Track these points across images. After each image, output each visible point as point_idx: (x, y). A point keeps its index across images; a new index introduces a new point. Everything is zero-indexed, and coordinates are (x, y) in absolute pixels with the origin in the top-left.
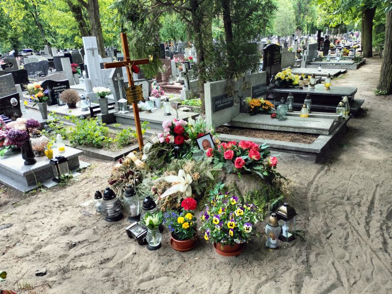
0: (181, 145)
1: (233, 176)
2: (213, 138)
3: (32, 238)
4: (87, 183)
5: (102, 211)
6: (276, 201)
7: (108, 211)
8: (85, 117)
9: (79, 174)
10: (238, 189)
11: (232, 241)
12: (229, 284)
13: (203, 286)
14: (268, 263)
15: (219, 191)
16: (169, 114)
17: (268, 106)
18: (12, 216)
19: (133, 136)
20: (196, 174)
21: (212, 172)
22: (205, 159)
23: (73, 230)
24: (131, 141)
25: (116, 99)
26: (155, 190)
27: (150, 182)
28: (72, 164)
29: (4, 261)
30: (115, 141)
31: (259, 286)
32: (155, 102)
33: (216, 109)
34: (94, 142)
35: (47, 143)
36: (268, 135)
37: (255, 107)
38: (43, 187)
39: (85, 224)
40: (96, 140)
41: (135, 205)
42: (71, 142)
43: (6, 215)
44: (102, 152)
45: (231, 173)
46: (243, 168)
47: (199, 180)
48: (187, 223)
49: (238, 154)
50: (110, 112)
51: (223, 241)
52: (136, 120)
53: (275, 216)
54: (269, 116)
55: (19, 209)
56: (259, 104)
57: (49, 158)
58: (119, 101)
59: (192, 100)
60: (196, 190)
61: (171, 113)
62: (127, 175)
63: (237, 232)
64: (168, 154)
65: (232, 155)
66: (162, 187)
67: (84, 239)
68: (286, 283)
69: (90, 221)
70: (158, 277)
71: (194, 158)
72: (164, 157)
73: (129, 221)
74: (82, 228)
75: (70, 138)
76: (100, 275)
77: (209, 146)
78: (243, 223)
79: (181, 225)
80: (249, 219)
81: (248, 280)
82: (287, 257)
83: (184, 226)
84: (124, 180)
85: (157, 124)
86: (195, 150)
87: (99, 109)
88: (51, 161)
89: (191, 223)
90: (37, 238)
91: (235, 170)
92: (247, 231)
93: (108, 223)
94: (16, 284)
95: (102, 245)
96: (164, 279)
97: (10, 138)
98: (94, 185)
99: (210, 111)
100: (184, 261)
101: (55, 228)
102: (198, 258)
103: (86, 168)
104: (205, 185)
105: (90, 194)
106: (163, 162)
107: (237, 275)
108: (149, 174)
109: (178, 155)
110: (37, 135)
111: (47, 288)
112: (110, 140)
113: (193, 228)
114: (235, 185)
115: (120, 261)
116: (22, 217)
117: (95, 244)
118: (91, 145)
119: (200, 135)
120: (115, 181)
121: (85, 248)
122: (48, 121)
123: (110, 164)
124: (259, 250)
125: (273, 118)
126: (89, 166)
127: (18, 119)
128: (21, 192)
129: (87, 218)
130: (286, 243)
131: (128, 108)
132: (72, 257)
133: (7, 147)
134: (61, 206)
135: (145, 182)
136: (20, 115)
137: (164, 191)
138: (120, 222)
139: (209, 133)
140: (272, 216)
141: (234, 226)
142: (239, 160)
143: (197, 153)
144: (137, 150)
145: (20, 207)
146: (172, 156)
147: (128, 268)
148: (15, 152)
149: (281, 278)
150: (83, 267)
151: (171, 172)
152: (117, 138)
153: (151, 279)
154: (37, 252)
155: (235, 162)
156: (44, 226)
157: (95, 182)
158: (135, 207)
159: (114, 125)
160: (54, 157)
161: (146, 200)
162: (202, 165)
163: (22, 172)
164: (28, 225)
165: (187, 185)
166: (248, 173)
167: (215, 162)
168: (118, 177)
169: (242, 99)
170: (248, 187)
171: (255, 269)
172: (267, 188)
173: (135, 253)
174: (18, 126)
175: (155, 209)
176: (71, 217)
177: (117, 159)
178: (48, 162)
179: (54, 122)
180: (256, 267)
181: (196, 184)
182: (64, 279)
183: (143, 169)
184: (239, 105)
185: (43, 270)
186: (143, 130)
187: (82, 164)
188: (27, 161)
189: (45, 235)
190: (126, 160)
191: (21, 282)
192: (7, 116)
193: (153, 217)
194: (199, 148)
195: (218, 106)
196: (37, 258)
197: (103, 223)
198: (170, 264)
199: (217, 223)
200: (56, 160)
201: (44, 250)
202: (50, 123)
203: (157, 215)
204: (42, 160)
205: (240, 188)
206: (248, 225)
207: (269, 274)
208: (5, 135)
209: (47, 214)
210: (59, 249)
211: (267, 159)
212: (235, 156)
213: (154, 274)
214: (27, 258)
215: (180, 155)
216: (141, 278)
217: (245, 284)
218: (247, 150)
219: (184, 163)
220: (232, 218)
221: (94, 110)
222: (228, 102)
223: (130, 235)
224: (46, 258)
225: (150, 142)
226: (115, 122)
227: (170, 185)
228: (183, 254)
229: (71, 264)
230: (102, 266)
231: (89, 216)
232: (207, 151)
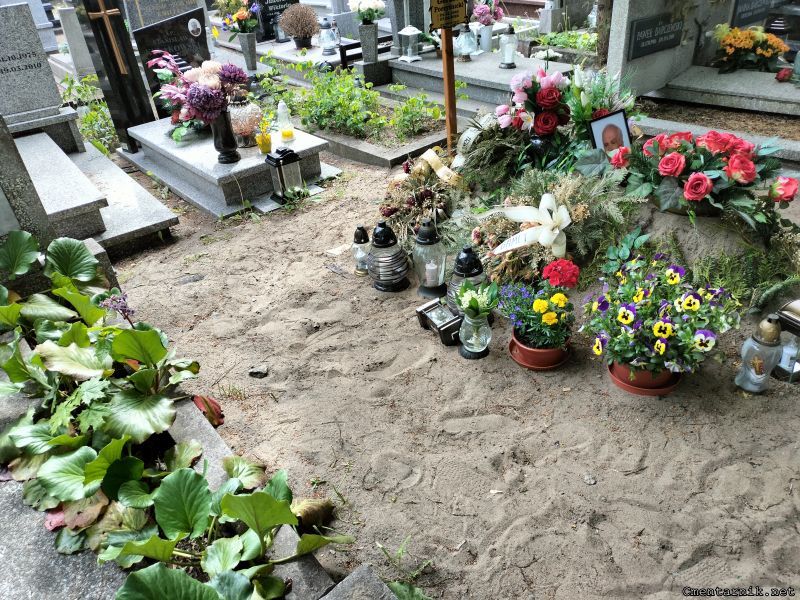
0: (549, 136)
1: (672, 219)
2: (629, 123)
3: (238, 305)
4: (336, 209)
5: (368, 270)
6: (778, 285)
7: (381, 270)
8: (333, 66)
9: (322, 189)
10: (679, 250)
11: (660, 364)
12: (640, 453)
13: (579, 446)
14: (737, 422)
15: (633, 249)
16: (511, 66)
17: (774, 49)
18: (202, 260)
19: (430, 114)
20: (581, 208)
21: (620, 204)
22: (606, 172)
23: (313, 300)
24: (425, 125)
25: (396, 27)
26: (481, 236)
27: (469, 218)
28: (306, 166)
29: (192, 341)
30: (391, 123)
31: (712, 467)
32: (479, 36)
33: (636, 51)
34: (349, 123)
35: (259, 120)
36: (761, 125)
37: (738, 50)
38: (254, 209)
39: (335, 291)
40: (354, 118)
41: (436, 263)
42: (304, 122)
43: (192, 256)
44: (365, 147)
45: (672, 211)
46: (706, 200)
47: (587, 221)
48: (554, 315)
49: (695, 164)
50: (382, 57)
51: (638, 362)
52: (446, 80)
53: (777, 321)
54: (773, 76)
55: (213, 248)
56: (748, 44)
57: (264, 153)
58: (401, 33)
59: (566, 34)
60: (576, 245)
61: (517, 64)
62: (420, 199)
63: (676, 347)
64: (515, 156)
65: (682, 166)
66: (499, 231)
67: (335, 319)
68: (776, 471)
69: (345, 287)
70: (481, 413)
71: (578, 168)
72: (505, 162)
73: (422, 295)
74: (329, 298)
75: (303, 113)
76: (366, 391)
77: (618, 142)
78: (694, 332)
79: (539, 316)
80: (708, 321)
81: (684, 451)
82: (786, 416)
83: (545, 319)
84: (413, 208)
85: (491, 92)
86: (582, 150)
87: (358, 51)
88: (269, 157)
89: (563, 316)
90: (246, 307)
91: (682, 203)
92: (701, 349)
93: (380, 294)
94: (216, 386)
95: (369, 334)
96: (494, 418)
97: (191, 104)
98: (351, 215)
99: (621, 56)
100: (538, 390)
101: (280, 292)
102: (569, 389)
103: (335, 178)
104: (598, 234)
105: (343, 233)
106: (502, 174)
107: (660, 437)
108: (467, 199)
109: (537, 161)
110: (241, 101)
111: (271, 402)
112: (383, 120)
113: (564, 327)
114: (675, 239)
115: (405, 371)
116: (219, 264)
117: (355, 331)
118: (343, 129)
119: (599, 114)
120: (395, 210)
121: (337, 336)
122: (258, 73)
123: (380, 173)
124: (716, 390)
125: (781, 80)
126: (339, 176)
127: (205, 64)
128: (214, 216)
129: (338, 279)
130: (788, 385)
131: (418, 51)
132: (314, 350)
133: (186, 124)
134: (290, 250)
135: (457, 217)
136: (207, 57)
137: (500, 240)
138: (403, 293)
139: (622, 110)
140: (770, 321)
141: (669, 332)
142: (698, 179)
143: (588, 158)
144: (442, 144)
145: (214, 245)
146: (525, 162)
147: (420, 387)
148: (201, 133)
149: (765, 459)
150: (334, 373)
151: (521, 199)
152: (395, 120)
153: (466, 414)
154: (250, 332)
155: (687, 185)
156: (260, 285)
157: (352, 210)
158: (436, 267)
159: (391, 88)
160: (273, 151)
161: (463, 255)
162: (596, 188)
163: (216, 176)
164: (230, 281)
165: (557, 231)
166: (716, 213)
167: (632, 181)
168: (402, 202)
169: (704, 29)
170: (706, 247)
171: (702, 431)
172: (756, 254)
173: (435, 360)
174: (204, 77)
175: (481, 277)
176: (309, 273)
177: (396, 163)
178: (262, 161)
179: (270, 76)
180: (706, 428)
181: (579, 229)
182: (301, 389)
183: (454, 188)
184: (693, 44)
185: (262, 368)
186: (459, 105)
187: (327, 170)
188: (223, 154)
189: (262, 303)
190: (419, 166)
191: (224, 383)
192: (183, 58)
193: (477, 292)
194: (595, 146)
195: (643, 45)
196: (250, 344)
197: (370, 292)
198: (507, 391)
199: (628, 322)
200: (278, 156)
201: (261, 329)
202: (262, 77)
203: (486, 290)
204: (251, 156)
205: (685, 249)
206: (706, 335)
207: (736, 445)
208: (183, 97)
209: (263, 262)
210: (289, 332)
211: (768, 182)
212: (687, 171)
213: (474, 405)
214: (233, 342)
215: (544, 160)
216: (446, 409)
217: (677, 459)
218: (719, 155)
219: (553, 178)
220: (665, 315)
221: (349, 53)
222: (668, 34)
223: (425, 322)
224: (265, 346)
225: (477, 127)
226: (390, 80)
227: (516, 227)
228: (535, 375)
229: (312, 362)
230: (371, 375)
231: (343, 275)
232: (613, 154)
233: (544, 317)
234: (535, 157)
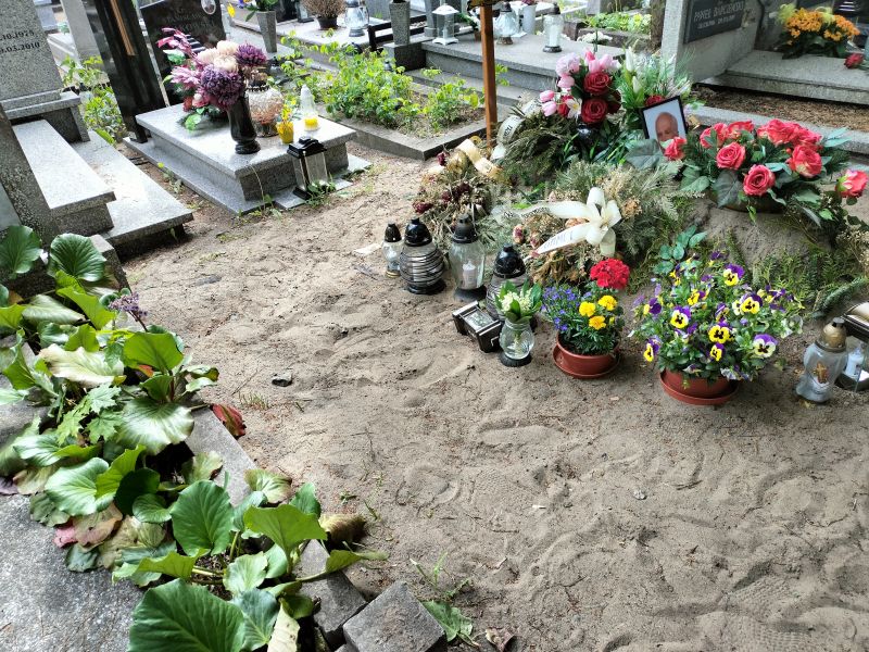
0: (597, 125)
1: (731, 215)
2: (685, 111)
3: (260, 308)
4: (365, 205)
5: (399, 271)
6: (844, 287)
7: (414, 271)
8: (360, 49)
9: (349, 184)
10: (738, 249)
11: (716, 372)
12: (694, 466)
13: (628, 459)
14: (798, 434)
15: (687, 248)
16: (556, 50)
17: (843, 32)
18: (219, 259)
19: (467, 102)
20: (632, 203)
21: (674, 199)
22: (660, 164)
23: (340, 303)
24: (463, 113)
25: (430, 7)
26: (523, 234)
27: (510, 215)
28: (332, 157)
29: (209, 347)
30: (425, 111)
31: (770, 481)
32: (522, 17)
33: (693, 34)
34: (378, 111)
35: (280, 106)
36: (827, 115)
37: (804, 33)
38: (275, 205)
39: (364, 293)
40: (384, 106)
41: (475, 263)
42: (330, 110)
43: (207, 256)
44: (396, 137)
45: (729, 207)
46: (767, 195)
47: (638, 218)
48: (602, 319)
49: (756, 156)
50: (414, 39)
51: (692, 368)
52: (485, 64)
53: (842, 326)
54: (841, 61)
55: (231, 247)
56: (816, 27)
57: (286, 143)
58: (437, 12)
59: (616, 15)
60: (626, 243)
61: (562, 47)
62: (456, 194)
63: (733, 354)
64: (560, 147)
65: (742, 157)
66: (543, 228)
67: (365, 323)
68: (840, 485)
69: (375, 289)
70: (522, 424)
71: (629, 159)
72: (550, 153)
73: (458, 298)
74: (358, 301)
75: (328, 99)
76: (399, 401)
77: (672, 132)
78: (753, 336)
79: (586, 320)
80: (768, 325)
81: (741, 464)
82: (851, 427)
83: (592, 323)
84: (450, 204)
85: (533, 77)
86: (634, 141)
87: (389, 31)
88: (291, 147)
89: (611, 320)
90: (268, 310)
91: (741, 197)
92: (760, 354)
93: (413, 297)
94: (237, 394)
95: (401, 341)
96: (537, 429)
97: (206, 89)
98: (381, 211)
99: (677, 39)
100: (585, 399)
101: (304, 295)
102: (617, 398)
103: (363, 171)
104: (650, 232)
105: (373, 231)
106: (547, 166)
107: (714, 449)
108: (508, 195)
109: (584, 152)
110: (260, 86)
111: (297, 411)
112: (415, 107)
113: (612, 332)
114: (734, 238)
115: (441, 379)
116: (238, 264)
117: (387, 336)
118: (372, 118)
119: (651, 102)
120: (429, 206)
121: (367, 342)
122: (279, 56)
123: (412, 166)
124: (775, 400)
125: (850, 66)
126: (369, 169)
127: (220, 44)
128: (231, 211)
129: (367, 281)
130: (853, 394)
131: (454, 32)
132: (342, 357)
133: (200, 111)
134: (315, 250)
135: (498, 214)
136: (223, 37)
137: (544, 238)
138: (439, 296)
139: (677, 97)
140: (835, 325)
141: (726, 337)
142: (758, 172)
143: (640, 148)
144: (481, 134)
145: (232, 243)
146: (572, 153)
147: (457, 396)
148: (217, 121)
149: (828, 473)
150: (363, 381)
151: (567, 193)
152: (429, 108)
153: (507, 425)
154: (271, 337)
155: (747, 178)
156: (283, 287)
157: (382, 206)
158: (474, 267)
159: (425, 73)
160: (296, 140)
161: (504, 255)
162: (648, 181)
163: (233, 169)
164: (250, 282)
165: (606, 229)
166: (778, 209)
167: (688, 174)
168: (437, 197)
169: (767, 9)
170: (767, 245)
171: (760, 443)
172: (821, 254)
173: (473, 367)
174: (220, 59)
175: (523, 279)
176: (335, 275)
177: (430, 155)
178: (283, 152)
179: (291, 59)
180: (765, 439)
181: (630, 226)
182: (329, 399)
183: (494, 182)
184: (755, 26)
185: (286, 376)
186: (500, 92)
187: (355, 162)
188: (240, 143)
189: (285, 307)
190: (455, 158)
191: (245, 391)
192: (196, 38)
193: (519, 294)
194: (647, 136)
195: (701, 26)
196: (272, 350)
197: (402, 295)
198: (551, 401)
199: (682, 326)
200: (301, 146)
201: (285, 335)
202: (283, 60)
203: (529, 292)
204: (271, 146)
205: (744, 248)
206: (766, 341)
207: (797, 458)
208: (196, 81)
209: (285, 263)
210: (315, 338)
211: (835, 176)
212: (748, 163)
213: (515, 415)
214: (254, 348)
215: (592, 151)
216: (485, 419)
217: (733, 472)
218: (782, 146)
219: (602, 171)
220: (722, 318)
221: (378, 34)
222: (728, 15)
223: (462, 326)
224: (289, 351)
225: (518, 115)
226: (423, 64)
227: (561, 224)
228: (581, 384)
229: (340, 370)
230: (404, 383)
231: (373, 276)
232: (667, 144)
233: (591, 321)
234: (581, 147)
